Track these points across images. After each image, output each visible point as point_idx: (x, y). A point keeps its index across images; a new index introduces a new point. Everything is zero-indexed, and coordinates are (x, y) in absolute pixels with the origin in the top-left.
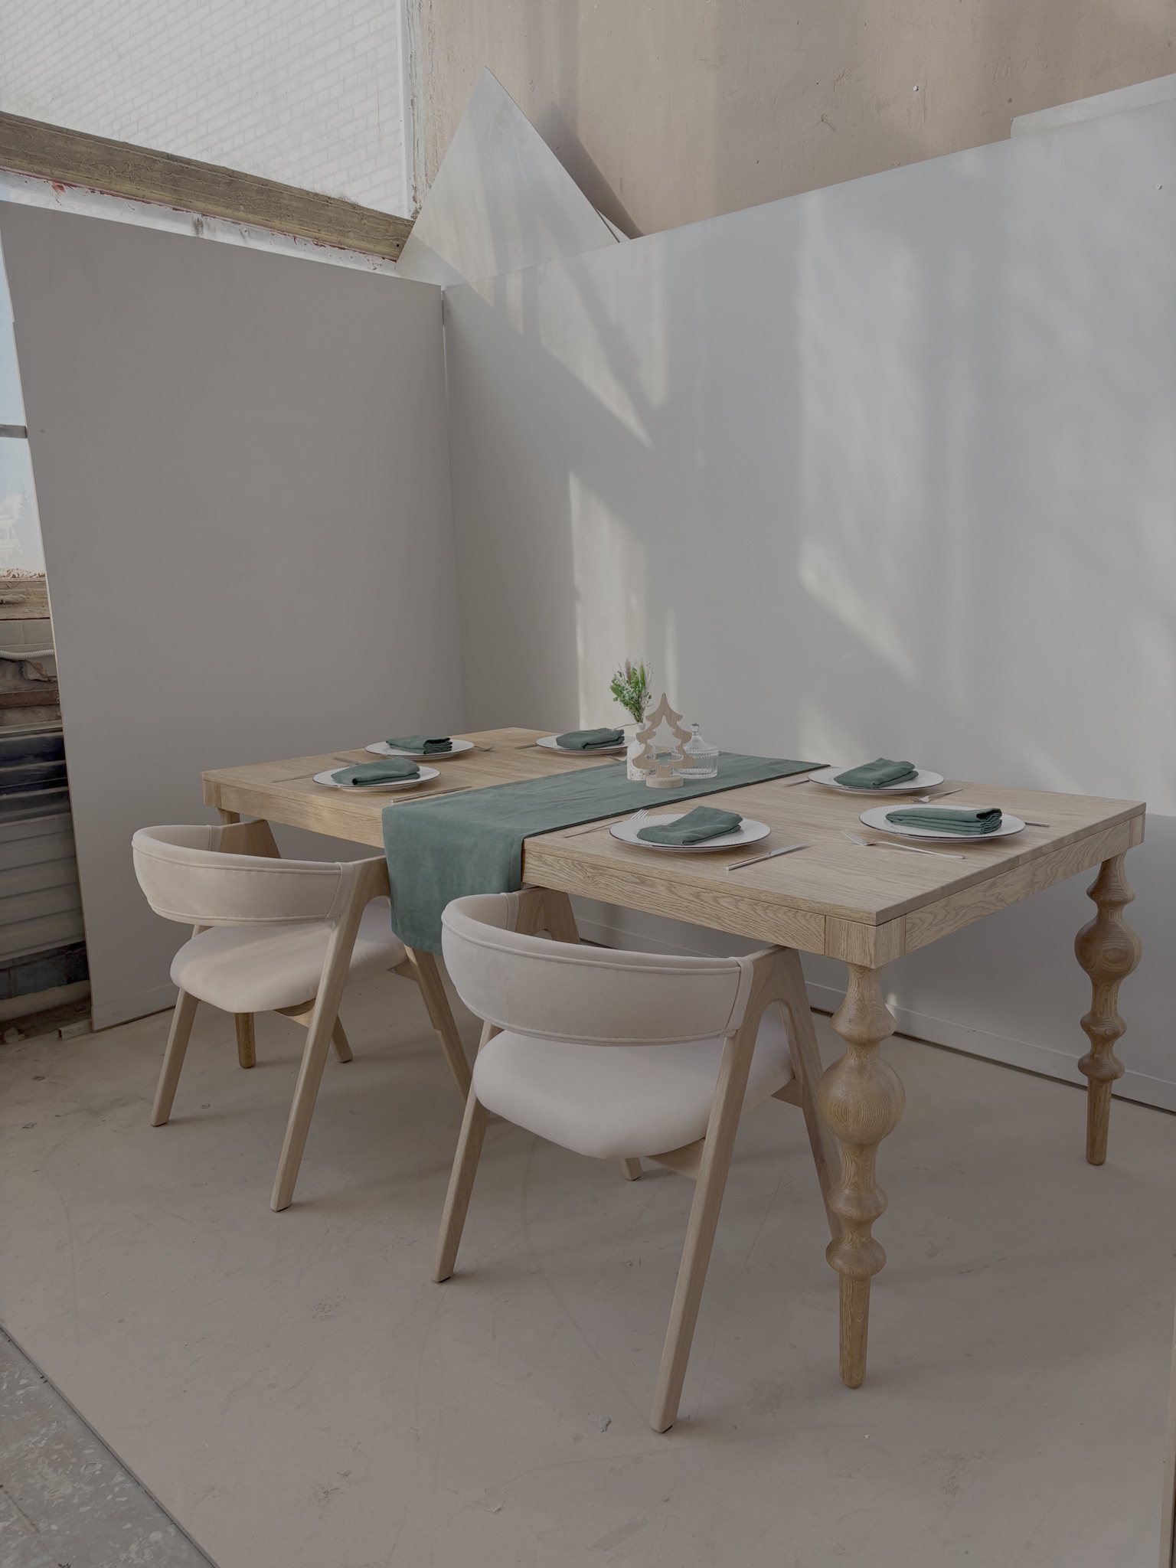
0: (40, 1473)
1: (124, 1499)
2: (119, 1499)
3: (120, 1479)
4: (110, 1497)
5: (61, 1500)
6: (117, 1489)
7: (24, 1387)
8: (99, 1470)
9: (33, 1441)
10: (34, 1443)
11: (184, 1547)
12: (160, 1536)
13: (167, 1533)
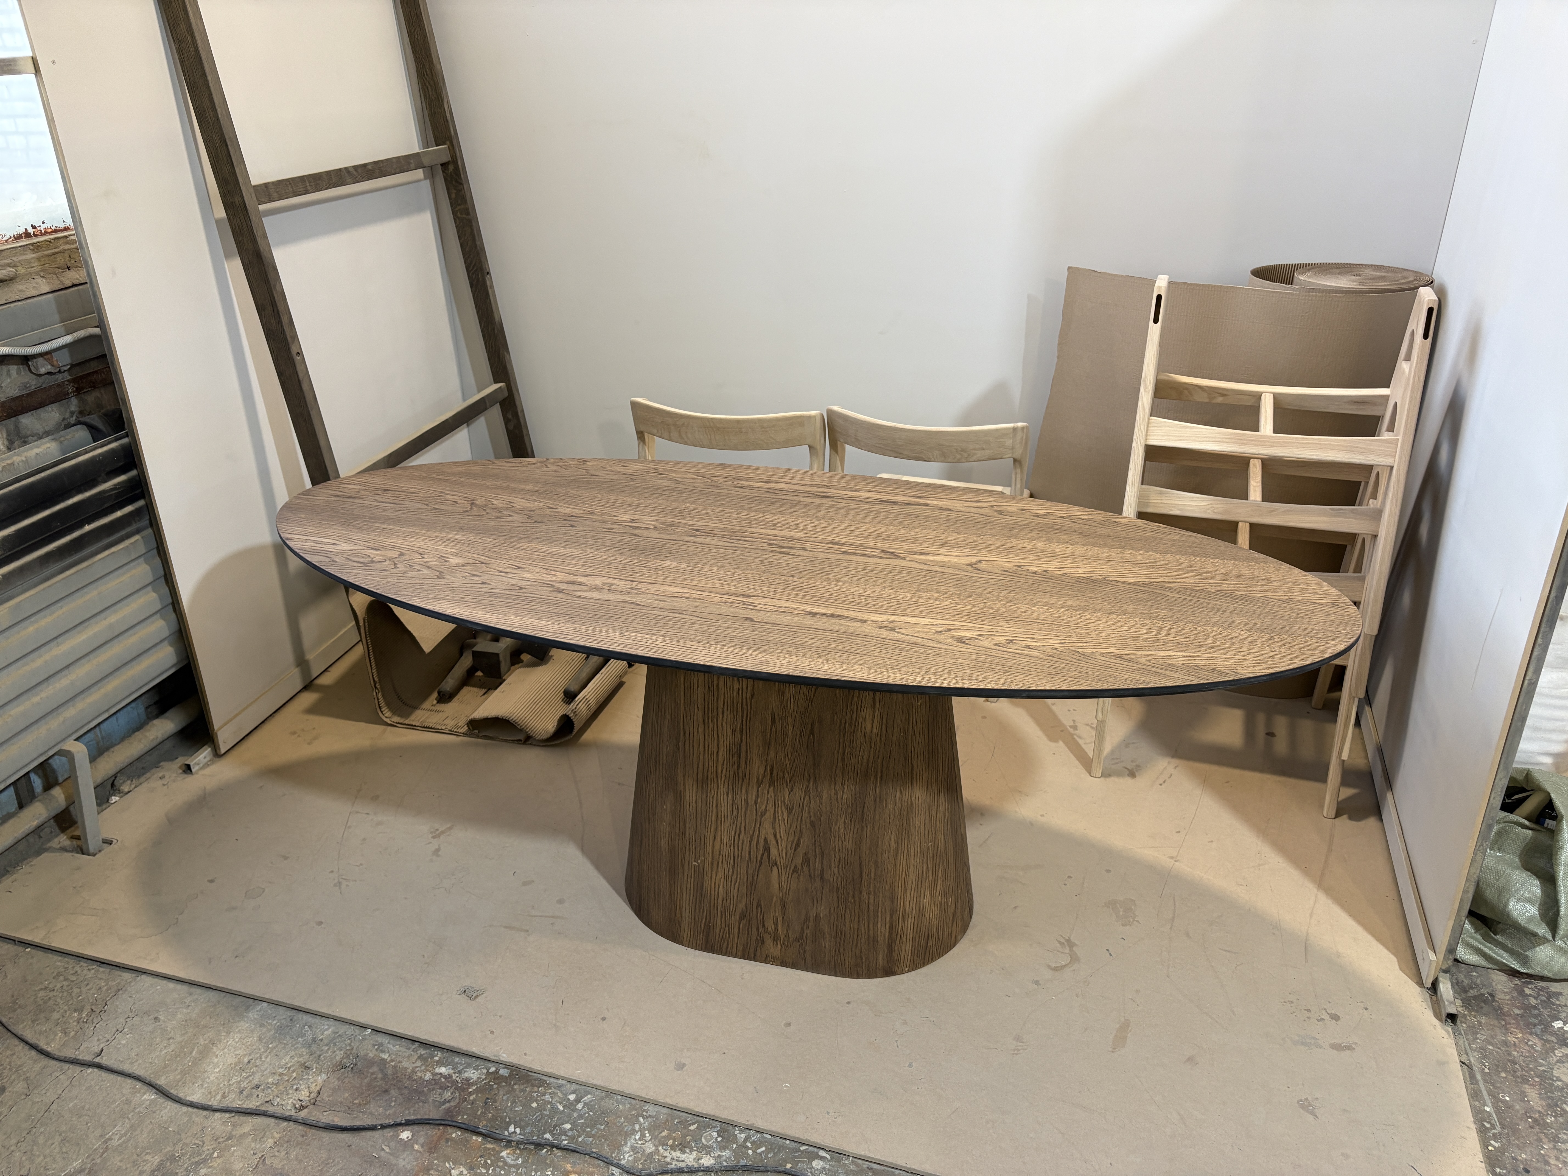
0: (672, 1159)
1: (763, 1149)
2: (759, 1151)
3: (743, 1136)
4: (750, 1152)
6: (749, 1145)
7: (578, 1101)
8: (719, 1136)
9: (637, 1137)
10: (640, 1139)
11: (847, 1162)
12: (821, 1163)
13: (822, 1158)
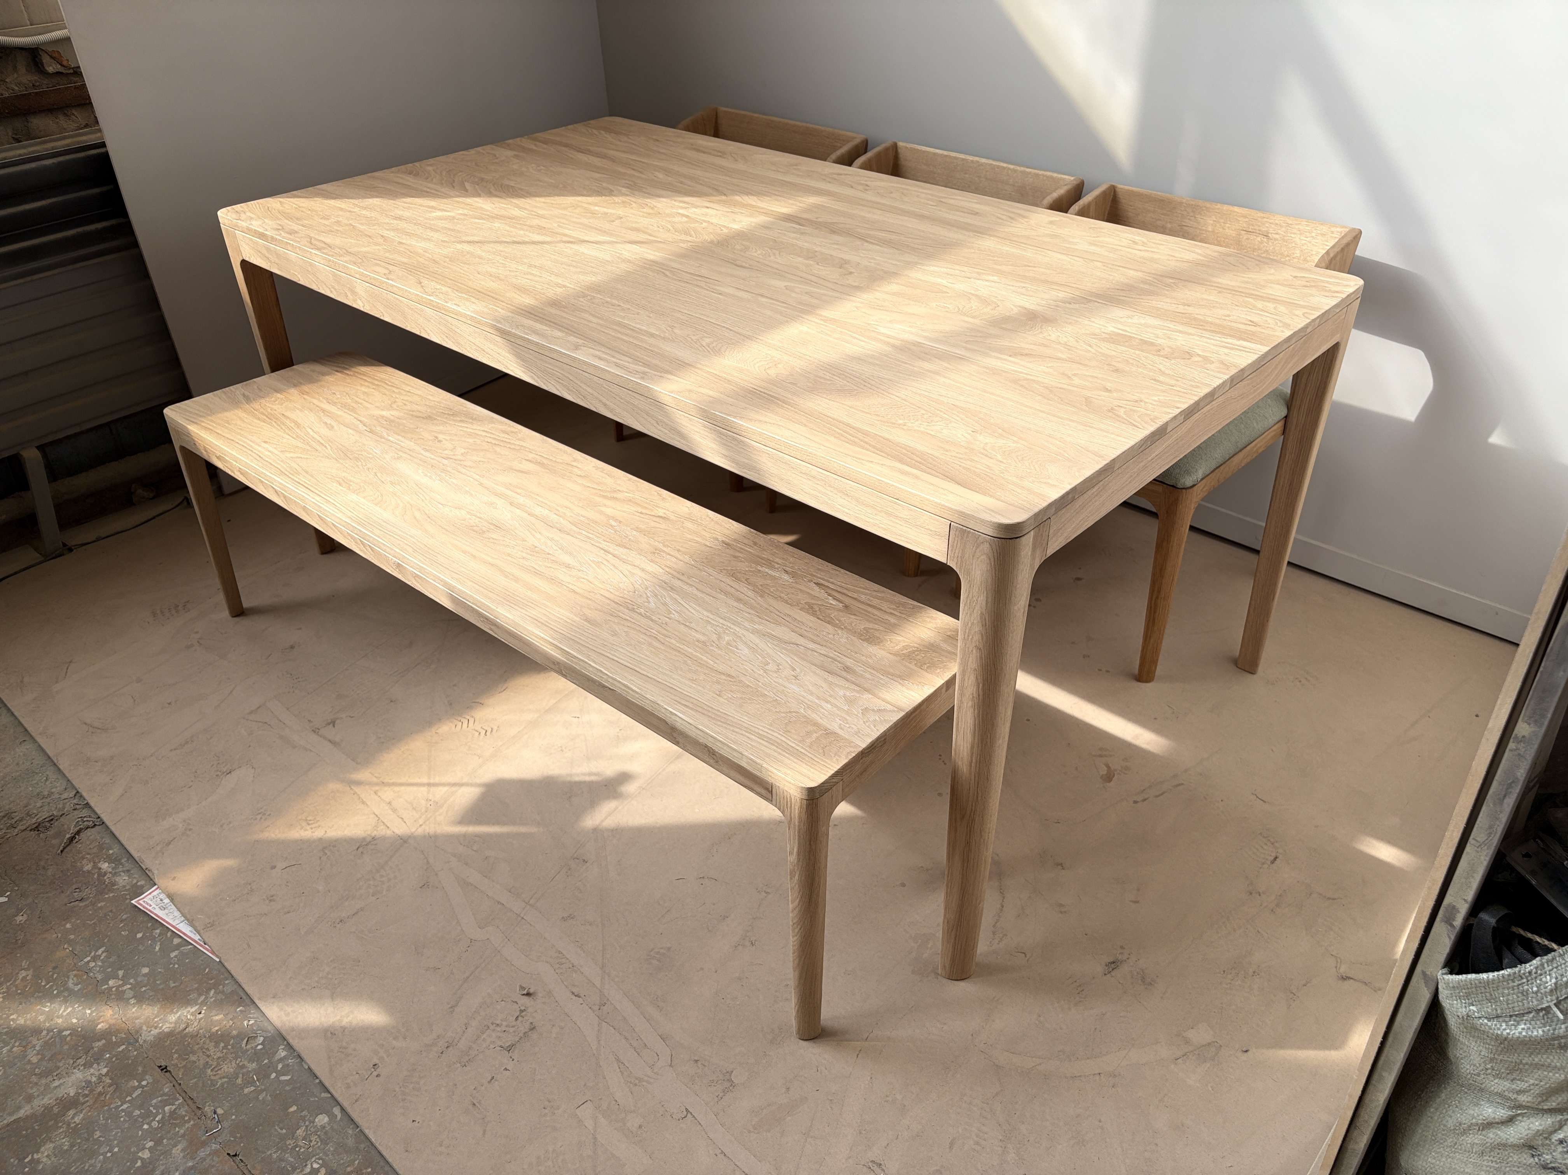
1: (288, 1078)
2: (283, 1078)
3: (283, 1054)
4: (273, 1075)
5: (226, 1080)
6: (280, 1066)
8: (261, 1044)
11: (350, 1132)
12: (326, 1119)
13: (332, 1116)
